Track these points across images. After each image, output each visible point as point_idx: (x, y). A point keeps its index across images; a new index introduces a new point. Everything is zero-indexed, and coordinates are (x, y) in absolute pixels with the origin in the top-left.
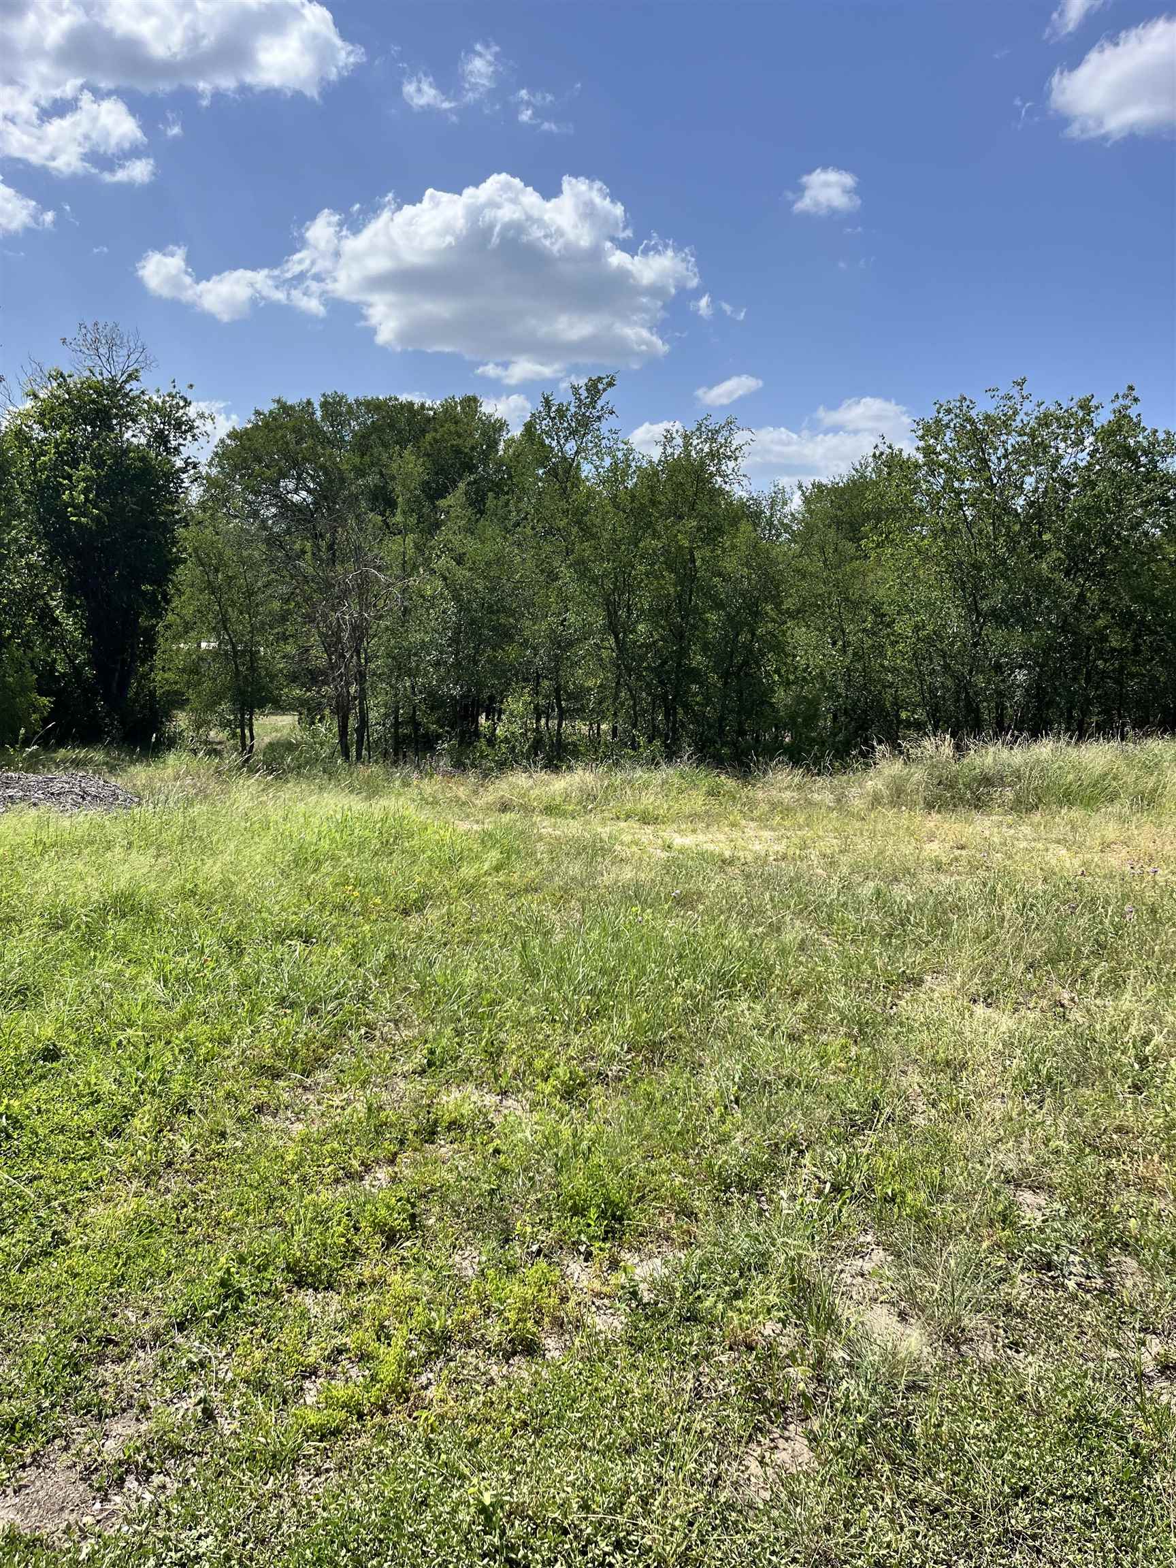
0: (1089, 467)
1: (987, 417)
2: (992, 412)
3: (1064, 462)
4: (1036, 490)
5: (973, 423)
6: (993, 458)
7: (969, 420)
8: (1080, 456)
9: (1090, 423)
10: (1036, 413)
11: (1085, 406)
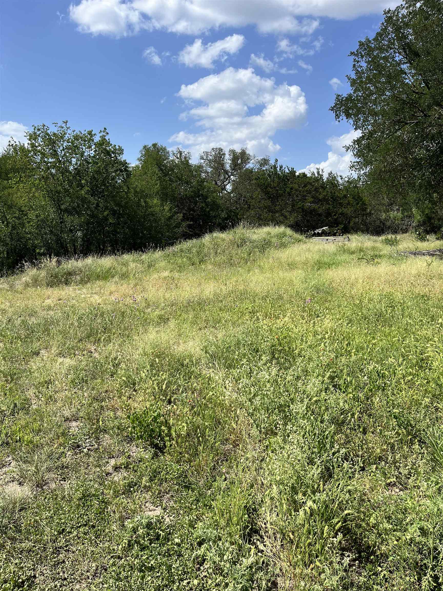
0: (94, 157)
1: (54, 134)
2: (56, 132)
3: (86, 154)
4: (77, 164)
5: (49, 135)
6: (59, 150)
7: (48, 134)
8: (91, 152)
9: (93, 141)
10: (72, 134)
11: (90, 133)
